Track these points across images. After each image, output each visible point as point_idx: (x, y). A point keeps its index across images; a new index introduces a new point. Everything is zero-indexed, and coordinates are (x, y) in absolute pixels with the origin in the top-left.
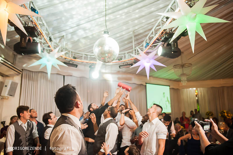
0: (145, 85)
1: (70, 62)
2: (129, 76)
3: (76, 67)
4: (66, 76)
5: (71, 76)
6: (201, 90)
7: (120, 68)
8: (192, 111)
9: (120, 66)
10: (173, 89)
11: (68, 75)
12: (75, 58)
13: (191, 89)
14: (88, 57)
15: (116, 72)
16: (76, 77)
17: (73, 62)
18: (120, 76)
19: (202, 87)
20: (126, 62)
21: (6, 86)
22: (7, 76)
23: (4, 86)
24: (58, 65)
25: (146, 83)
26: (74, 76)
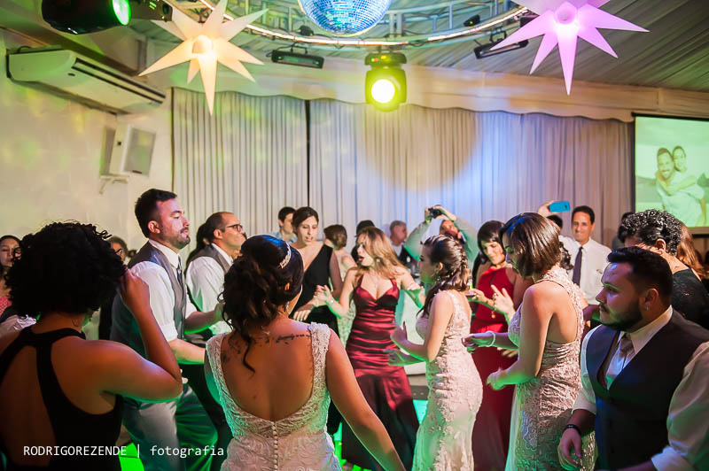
0: (631, 120)
1: (296, 50)
3: (320, 66)
4: (316, 100)
5: (332, 100)
7: (479, 56)
9: (477, 51)
11: (321, 100)
12: (305, 33)
16: (350, 104)
17: (306, 49)
20: (498, 30)
21: (120, 144)
22: (123, 112)
23: (116, 143)
24: (241, 62)
25: (635, 115)
26: (344, 102)
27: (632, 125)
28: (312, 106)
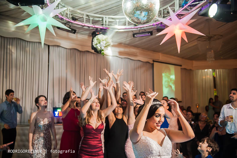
2: (133, 50)
3: (74, 33)
4: (52, 46)
5: (58, 46)
6: (220, 72)
7: (134, 37)
8: (211, 99)
9: (134, 35)
10: (185, 69)
11: (54, 46)
12: (74, 19)
13: (206, 70)
14: (90, 19)
15: (116, 43)
16: (65, 48)
17: (70, 25)
18: (122, 50)
19: (222, 69)
20: (143, 28)
25: (154, 61)
26: (63, 47)
27: (153, 64)
28: (51, 48)
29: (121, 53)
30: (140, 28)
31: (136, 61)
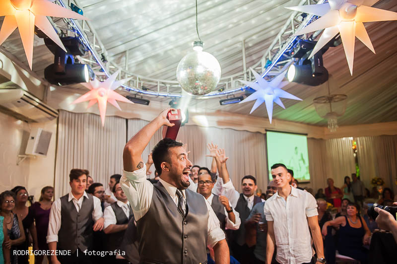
0: (265, 132)
1: (137, 97)
3: (148, 104)
4: (130, 119)
5: (139, 119)
6: (363, 141)
7: (221, 104)
8: (347, 178)
9: (221, 102)
10: (313, 139)
11: (133, 119)
12: (145, 89)
13: (344, 139)
14: (167, 87)
15: (214, 111)
16: (147, 121)
17: (142, 96)
18: (222, 118)
19: (365, 136)
20: (231, 94)
21: (33, 138)
22: (34, 121)
23: (30, 138)
24: (116, 100)
25: (266, 130)
26: (144, 120)
27: (266, 134)
28: (129, 122)
29: (220, 123)
30: (228, 93)
31: (242, 132)
